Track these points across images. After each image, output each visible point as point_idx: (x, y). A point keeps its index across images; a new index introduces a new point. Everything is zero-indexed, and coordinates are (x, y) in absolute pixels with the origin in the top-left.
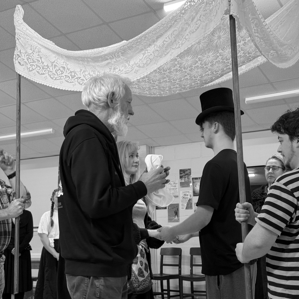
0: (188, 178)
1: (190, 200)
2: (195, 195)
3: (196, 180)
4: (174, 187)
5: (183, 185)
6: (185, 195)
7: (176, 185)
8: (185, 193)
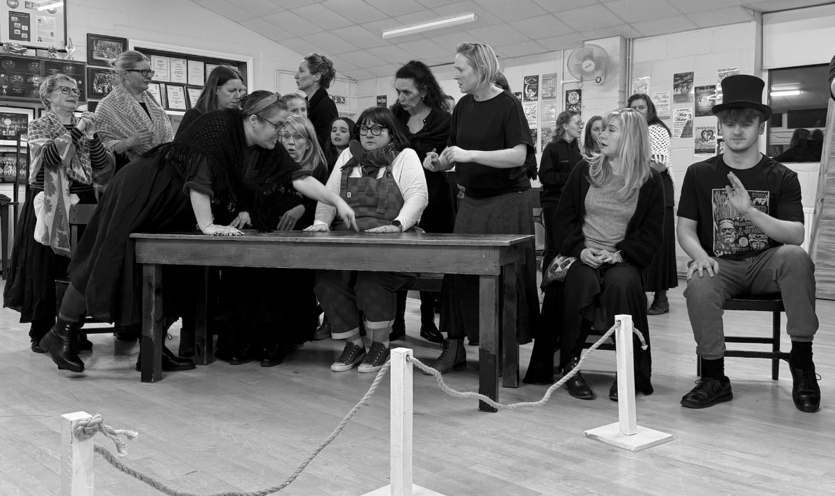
0: (687, 88)
1: (689, 123)
2: (698, 114)
3: (702, 91)
4: (663, 103)
5: (677, 99)
6: (681, 115)
7: (667, 99)
8: (681, 112)
